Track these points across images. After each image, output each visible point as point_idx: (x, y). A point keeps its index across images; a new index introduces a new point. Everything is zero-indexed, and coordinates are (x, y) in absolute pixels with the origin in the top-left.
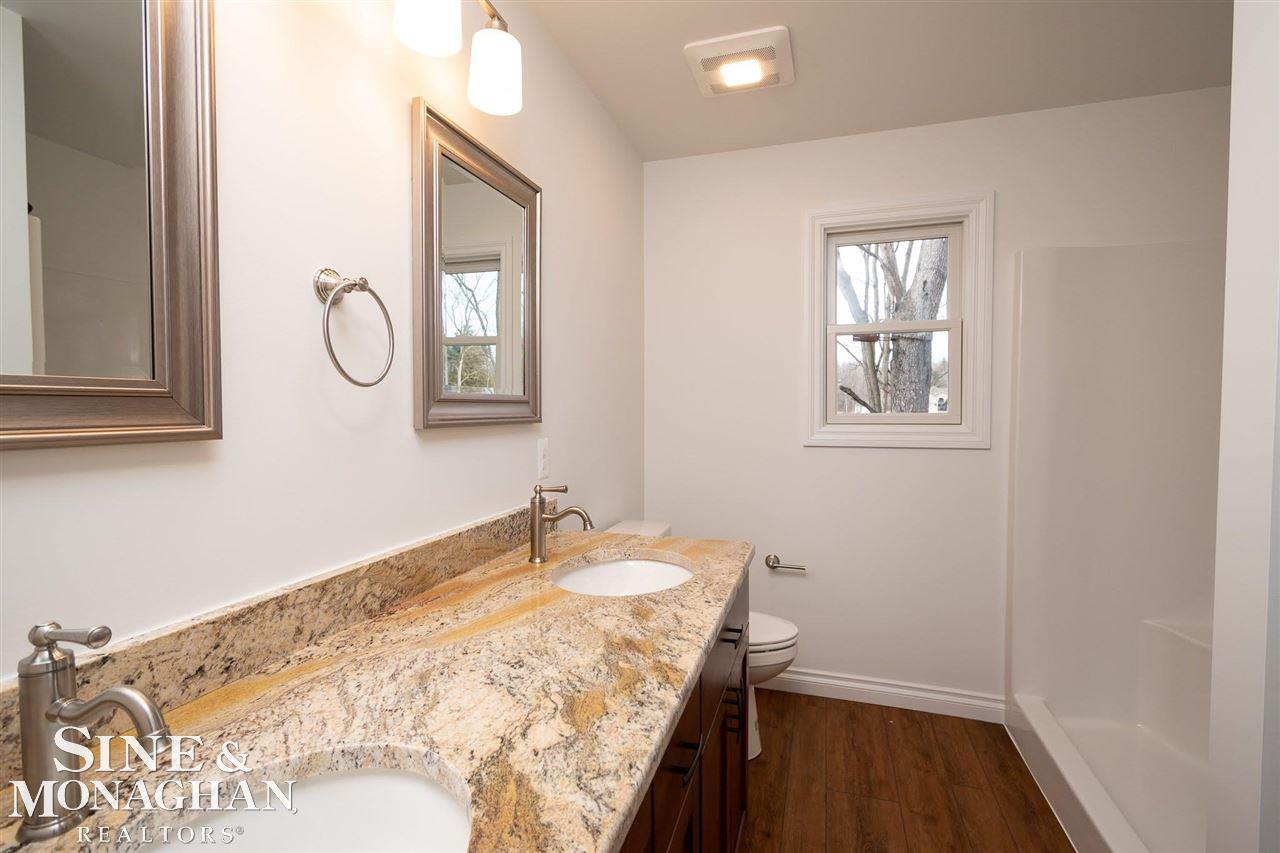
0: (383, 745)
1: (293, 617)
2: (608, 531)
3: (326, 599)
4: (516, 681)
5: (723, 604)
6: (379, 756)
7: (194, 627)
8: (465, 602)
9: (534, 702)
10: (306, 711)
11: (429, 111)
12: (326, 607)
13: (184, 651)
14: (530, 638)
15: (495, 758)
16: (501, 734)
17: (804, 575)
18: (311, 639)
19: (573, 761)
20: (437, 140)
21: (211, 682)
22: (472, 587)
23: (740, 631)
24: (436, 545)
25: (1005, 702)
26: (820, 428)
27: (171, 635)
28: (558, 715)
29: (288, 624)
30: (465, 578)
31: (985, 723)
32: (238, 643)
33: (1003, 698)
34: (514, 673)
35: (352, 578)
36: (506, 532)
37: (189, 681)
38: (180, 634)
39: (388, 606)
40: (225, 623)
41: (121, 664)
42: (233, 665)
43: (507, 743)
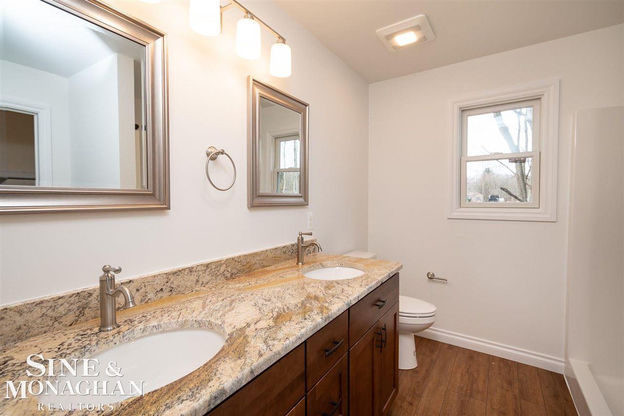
0: (208, 320)
1: (195, 276)
2: (345, 255)
3: (208, 270)
4: (264, 306)
5: (367, 287)
6: (207, 324)
7: (159, 275)
8: (262, 277)
9: (266, 313)
10: (190, 306)
11: (254, 80)
12: (208, 273)
13: (156, 282)
14: (279, 292)
15: (242, 330)
16: (248, 322)
17: (446, 283)
18: (202, 284)
19: (267, 334)
20: (258, 91)
21: (165, 294)
22: (269, 272)
23: (384, 302)
24: (256, 254)
25: (565, 363)
26: (456, 209)
27: (152, 276)
28: (272, 319)
29: (193, 278)
30: (268, 268)
31: (552, 372)
32: (175, 282)
33: (563, 360)
34: (265, 303)
35: (219, 264)
36: (289, 251)
37: (158, 293)
38: (155, 276)
39: (234, 276)
40: (170, 274)
41: (135, 284)
42: (173, 289)
43: (248, 325)
